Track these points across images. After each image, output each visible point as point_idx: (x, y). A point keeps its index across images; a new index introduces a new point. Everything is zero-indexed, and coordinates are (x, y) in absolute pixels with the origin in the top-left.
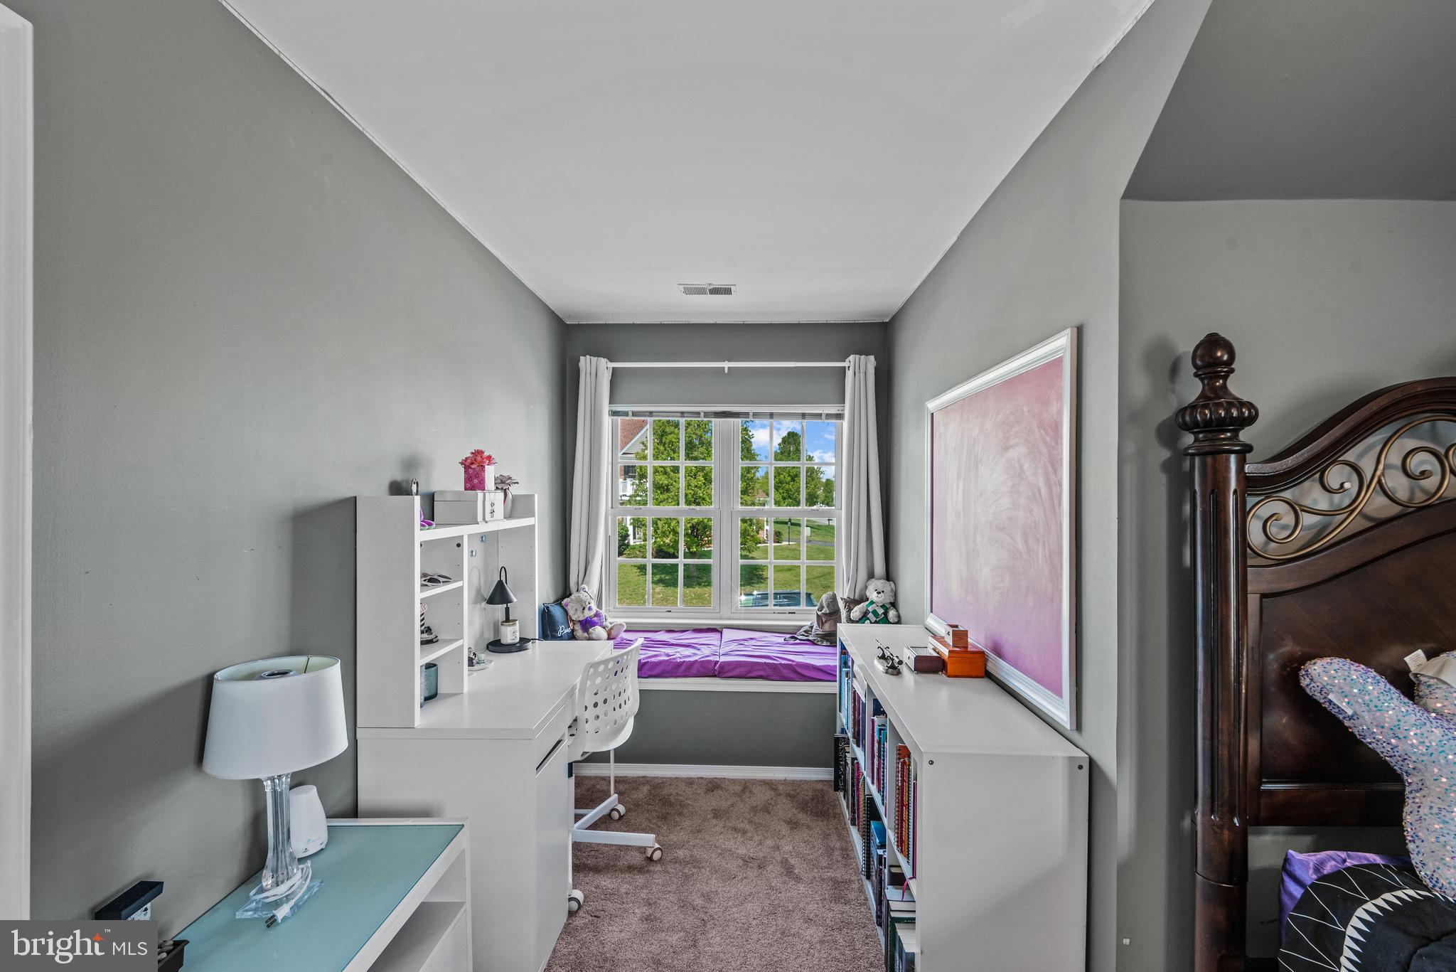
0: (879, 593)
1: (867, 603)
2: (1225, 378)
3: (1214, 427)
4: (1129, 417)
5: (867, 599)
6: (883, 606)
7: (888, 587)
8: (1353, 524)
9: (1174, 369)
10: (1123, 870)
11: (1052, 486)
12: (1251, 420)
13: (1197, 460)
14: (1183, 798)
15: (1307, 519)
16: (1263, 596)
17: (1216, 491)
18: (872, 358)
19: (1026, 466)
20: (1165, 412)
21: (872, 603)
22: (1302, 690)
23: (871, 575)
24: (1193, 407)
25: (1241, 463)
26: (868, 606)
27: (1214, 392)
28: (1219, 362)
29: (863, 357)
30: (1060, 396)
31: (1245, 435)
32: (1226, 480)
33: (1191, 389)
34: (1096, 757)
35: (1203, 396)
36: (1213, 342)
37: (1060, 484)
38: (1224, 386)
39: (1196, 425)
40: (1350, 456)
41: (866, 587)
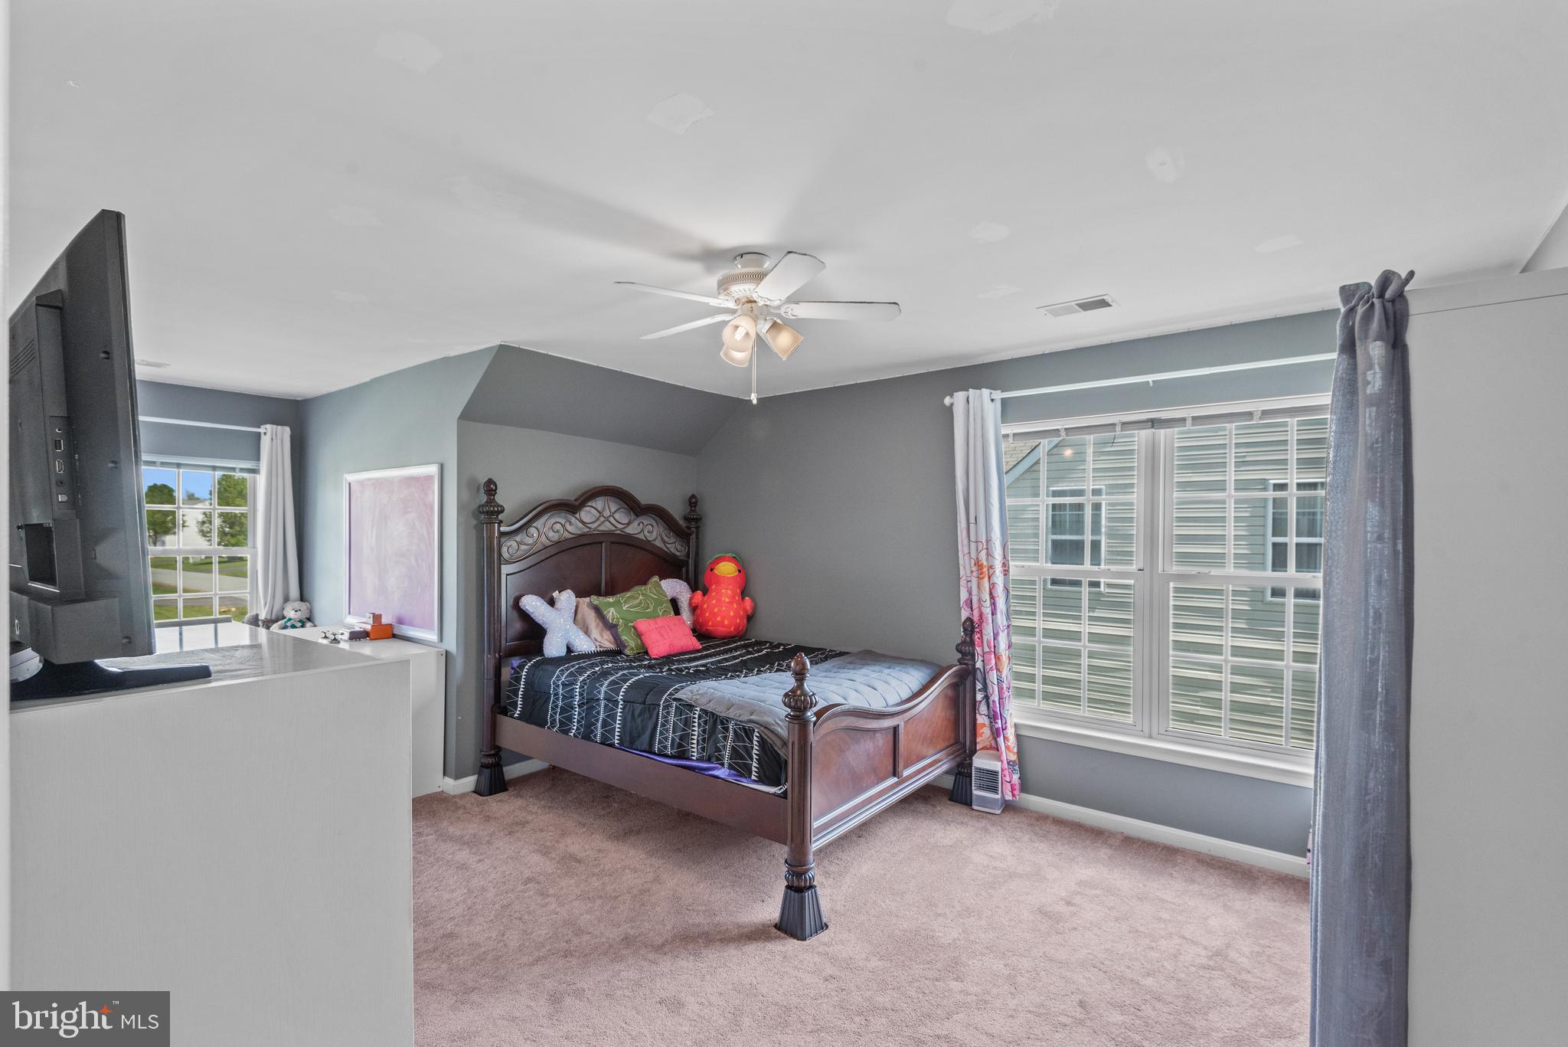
0: (296, 611)
1: (285, 620)
2: (494, 495)
3: (490, 513)
4: (461, 507)
5: (284, 618)
6: (300, 621)
7: (303, 606)
8: (539, 546)
9: (478, 489)
10: (458, 688)
11: (430, 533)
12: (502, 511)
13: (485, 525)
14: (480, 652)
15: (523, 547)
16: (507, 575)
17: (491, 538)
18: (287, 430)
19: (417, 523)
20: (475, 506)
21: (290, 619)
22: (519, 607)
23: (286, 599)
24: (483, 506)
25: (499, 526)
26: (286, 622)
27: (491, 501)
28: (492, 490)
29: (279, 427)
30: (433, 493)
31: (500, 517)
32: (494, 533)
33: (484, 498)
34: (448, 649)
35: (486, 502)
36: (490, 482)
37: (434, 532)
38: (494, 499)
39: (484, 512)
40: (535, 525)
41: (283, 609)
